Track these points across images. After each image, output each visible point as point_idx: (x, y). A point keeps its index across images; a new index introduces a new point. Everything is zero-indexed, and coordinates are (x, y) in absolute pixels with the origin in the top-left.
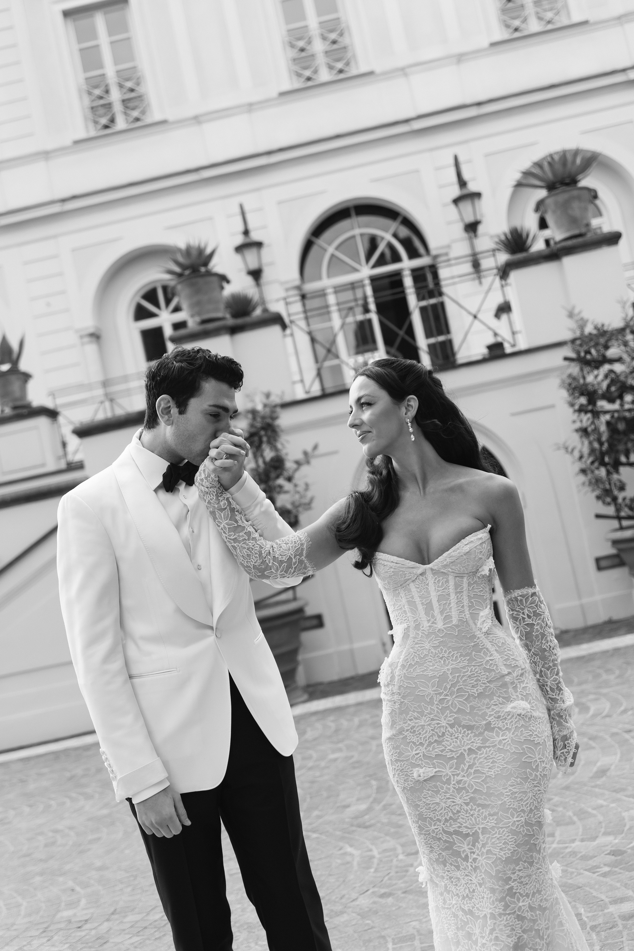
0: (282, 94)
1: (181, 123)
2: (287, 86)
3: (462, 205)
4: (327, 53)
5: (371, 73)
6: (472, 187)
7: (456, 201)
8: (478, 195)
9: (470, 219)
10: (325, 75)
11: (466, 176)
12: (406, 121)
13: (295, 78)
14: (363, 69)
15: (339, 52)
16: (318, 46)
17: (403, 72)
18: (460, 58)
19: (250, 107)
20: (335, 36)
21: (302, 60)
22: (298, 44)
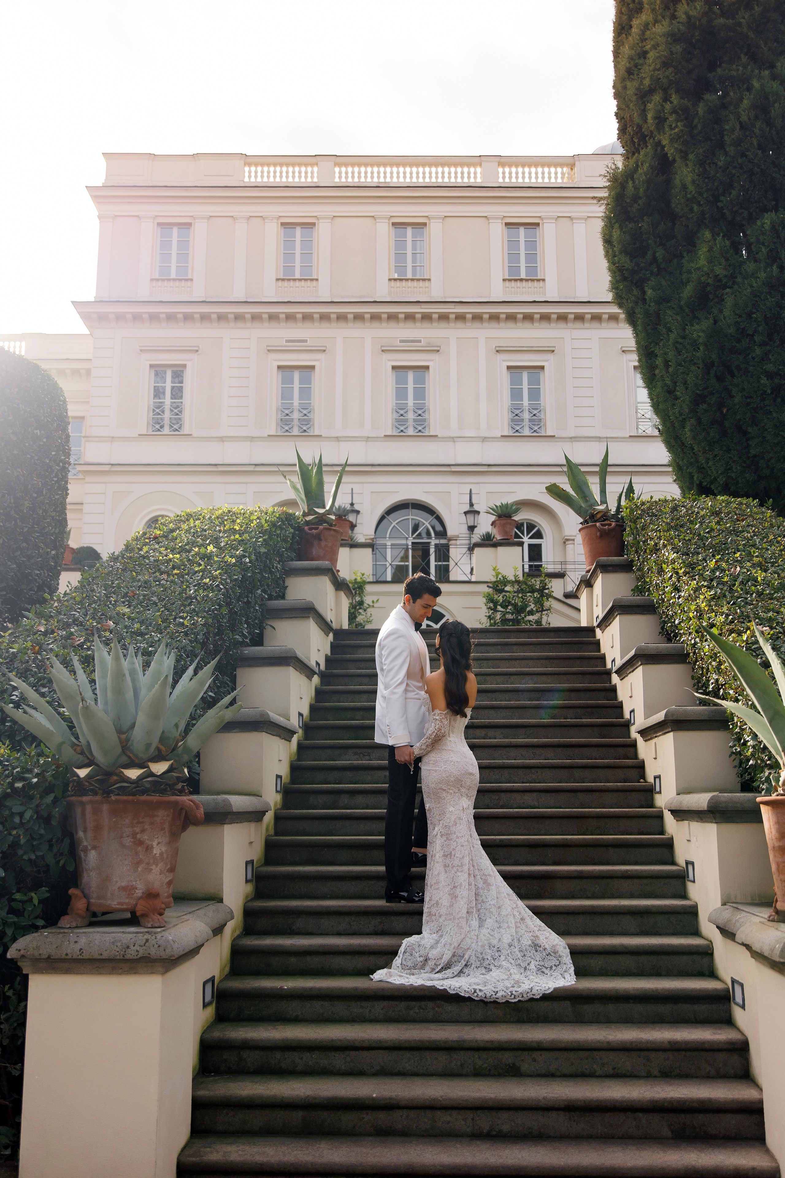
0: (385, 436)
1: (329, 439)
2: (389, 433)
3: (468, 516)
4: (415, 420)
5: (436, 436)
6: (476, 508)
7: (466, 513)
8: (478, 513)
9: (471, 524)
10: (411, 432)
11: (474, 501)
12: (449, 465)
13: (395, 429)
14: (432, 433)
15: (421, 421)
16: (411, 416)
17: (453, 439)
18: (484, 439)
19: (368, 439)
20: (421, 412)
21: (400, 421)
22: (400, 412)
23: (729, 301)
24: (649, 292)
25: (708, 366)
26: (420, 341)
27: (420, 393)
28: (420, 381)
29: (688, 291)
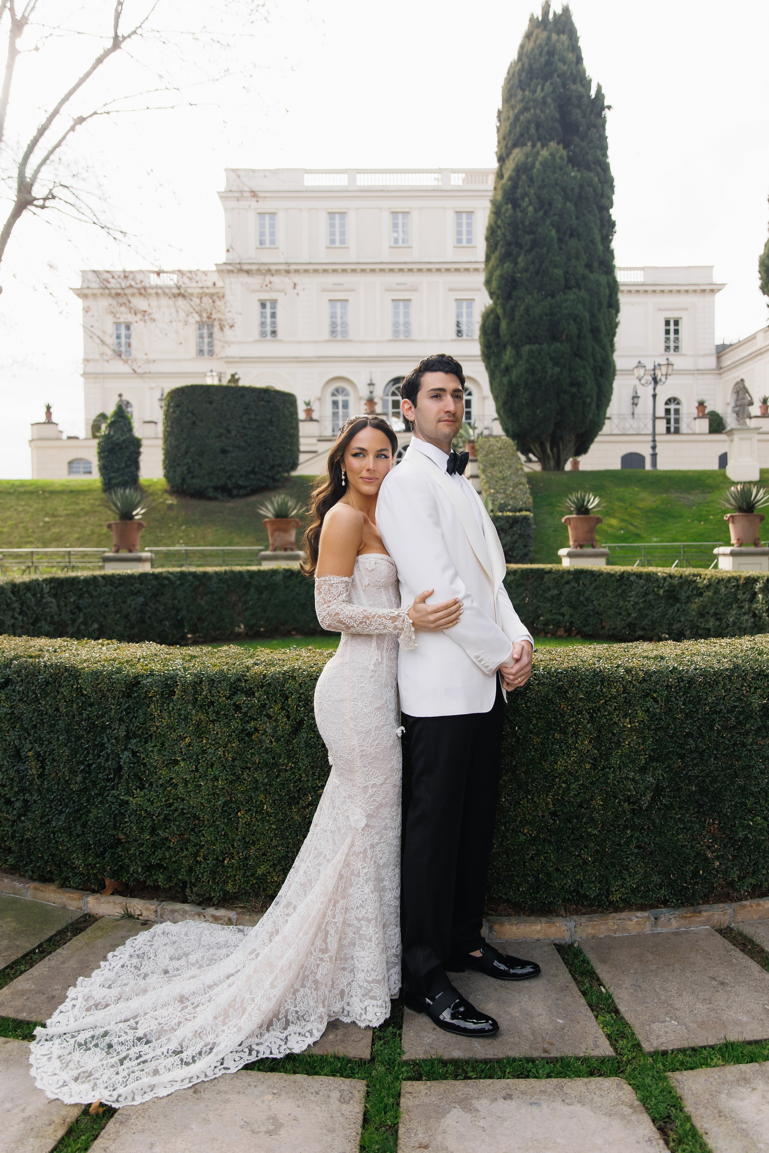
0: (388, 340)
1: (357, 342)
2: (390, 338)
4: (404, 330)
5: (416, 340)
13: (393, 336)
14: (413, 338)
15: (408, 332)
16: (402, 328)
17: (425, 341)
18: (442, 341)
19: (378, 342)
20: (407, 324)
21: (396, 332)
22: (396, 324)
23: (514, 372)
24: (492, 363)
25: (508, 393)
26: (405, 284)
27: (407, 315)
28: (407, 307)
29: (503, 366)
